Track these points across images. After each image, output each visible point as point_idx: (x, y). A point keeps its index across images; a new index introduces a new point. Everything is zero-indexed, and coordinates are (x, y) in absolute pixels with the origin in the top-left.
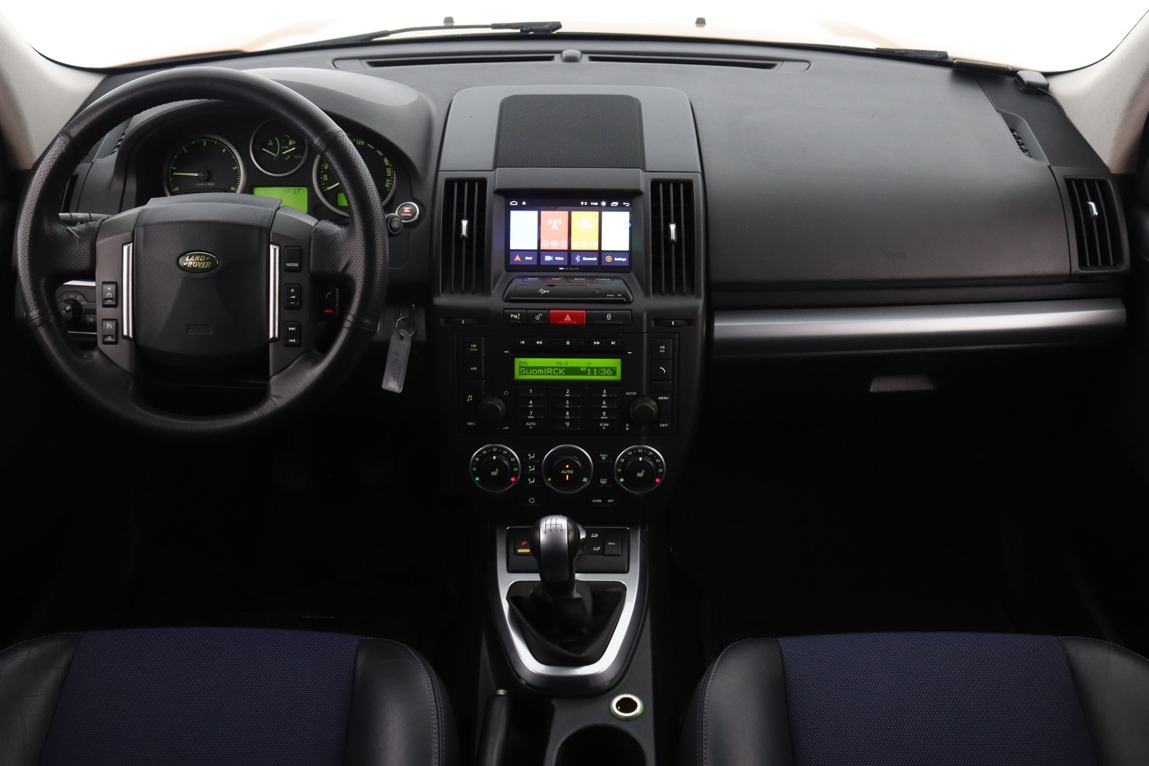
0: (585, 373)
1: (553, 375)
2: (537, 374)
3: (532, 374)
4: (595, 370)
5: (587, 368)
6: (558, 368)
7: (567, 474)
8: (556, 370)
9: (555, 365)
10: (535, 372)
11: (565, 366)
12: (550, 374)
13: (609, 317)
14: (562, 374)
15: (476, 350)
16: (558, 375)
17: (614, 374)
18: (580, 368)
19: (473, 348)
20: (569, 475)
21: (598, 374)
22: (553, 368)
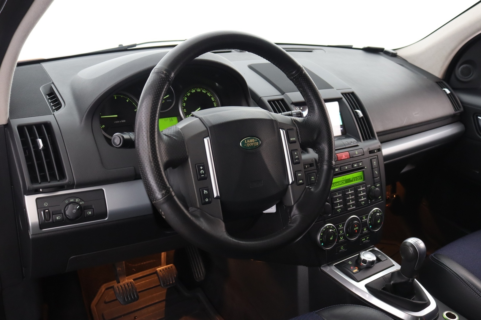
0: (352, 181)
1: (342, 184)
2: (336, 186)
3: (335, 186)
4: (355, 178)
5: (353, 178)
6: (343, 181)
7: (356, 230)
8: (342, 182)
9: (342, 180)
10: (335, 185)
11: (345, 179)
12: (341, 185)
13: (357, 153)
14: (345, 183)
15: (314, 179)
16: (343, 184)
17: (361, 179)
18: (350, 179)
19: (313, 179)
20: (357, 230)
21: (357, 180)
22: (341, 181)
